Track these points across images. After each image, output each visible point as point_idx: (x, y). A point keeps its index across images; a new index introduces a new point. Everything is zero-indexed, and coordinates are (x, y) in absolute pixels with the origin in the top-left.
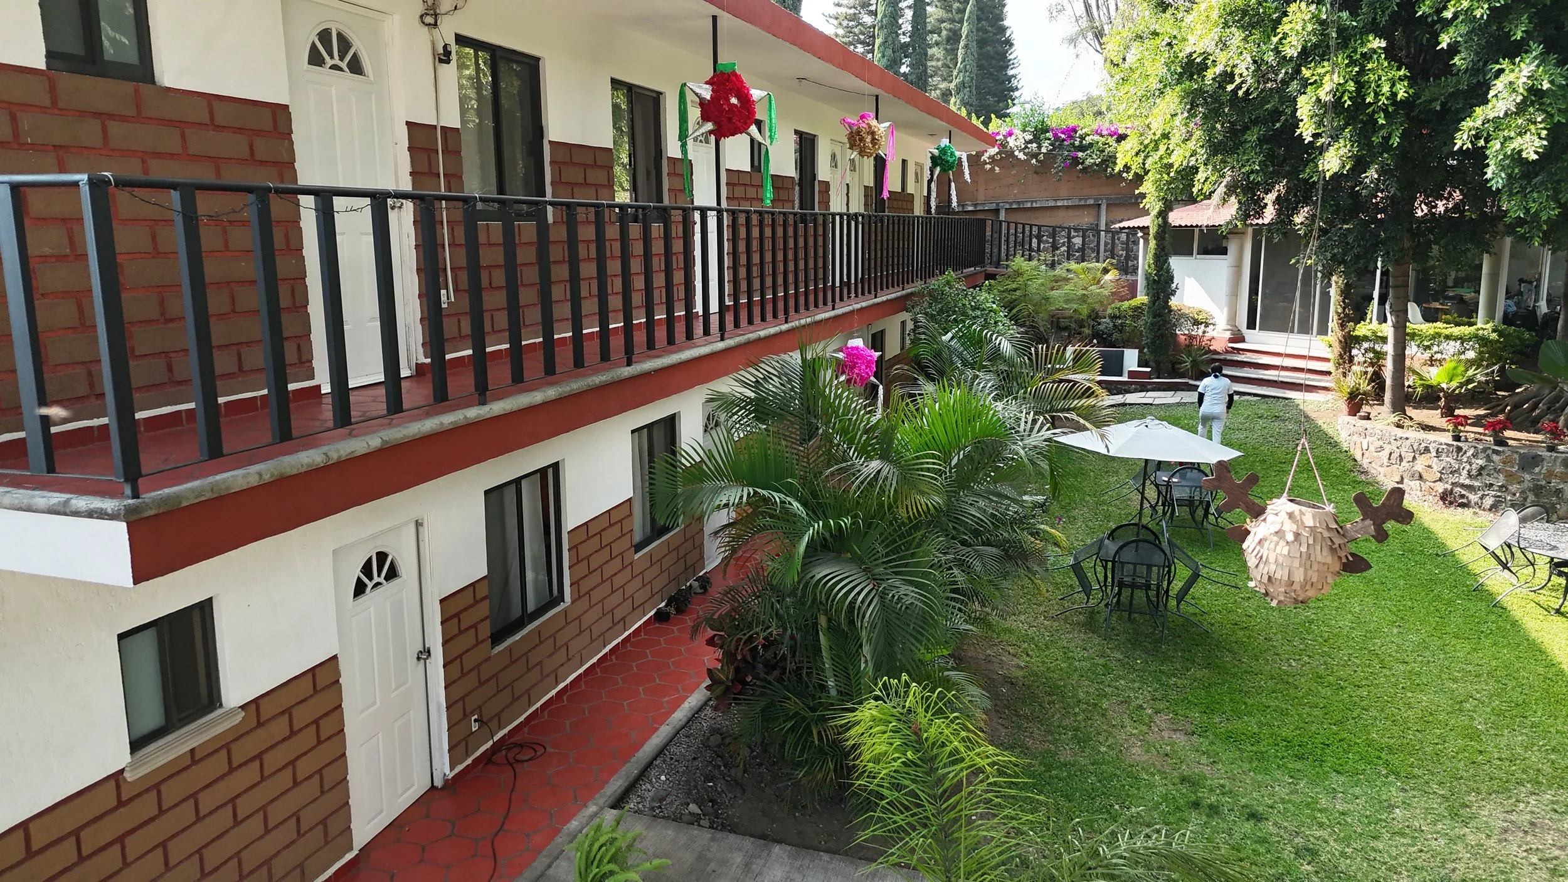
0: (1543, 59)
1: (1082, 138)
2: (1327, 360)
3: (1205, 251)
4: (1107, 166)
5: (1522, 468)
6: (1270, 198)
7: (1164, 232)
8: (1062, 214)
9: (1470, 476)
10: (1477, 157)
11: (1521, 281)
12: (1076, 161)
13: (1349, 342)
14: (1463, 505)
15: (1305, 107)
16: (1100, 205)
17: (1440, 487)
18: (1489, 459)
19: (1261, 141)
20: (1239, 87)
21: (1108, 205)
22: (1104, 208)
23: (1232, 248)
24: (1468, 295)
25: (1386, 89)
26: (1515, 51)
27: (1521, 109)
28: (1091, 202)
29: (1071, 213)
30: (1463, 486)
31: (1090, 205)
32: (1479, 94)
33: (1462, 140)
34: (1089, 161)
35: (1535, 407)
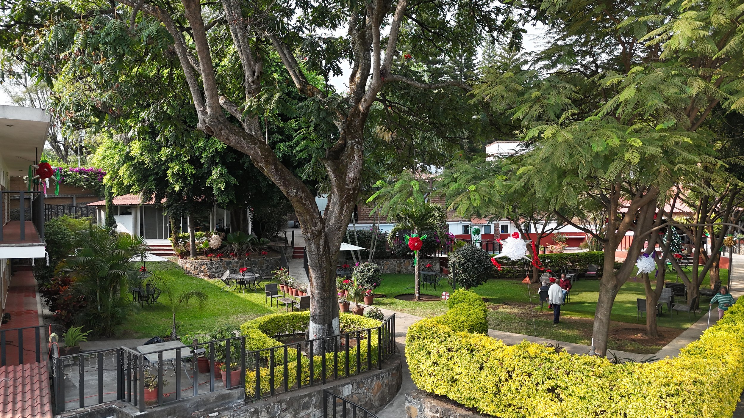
0: (222, 167)
1: (66, 172)
2: (171, 246)
3: (122, 213)
4: (76, 183)
5: (227, 265)
6: (153, 196)
7: (111, 207)
8: (57, 200)
9: (215, 269)
10: (211, 188)
11: (219, 220)
12: (63, 181)
13: (177, 239)
14: (214, 277)
15: (169, 173)
16: (72, 197)
17: (208, 274)
18: (219, 264)
19: (154, 180)
20: (148, 166)
21: (76, 198)
22: (74, 198)
23: (133, 213)
24: (207, 224)
25: (190, 171)
26: (216, 165)
27: (219, 178)
28: (69, 196)
29: (61, 200)
30: (214, 272)
31: (69, 198)
32: (210, 173)
33: (207, 184)
34: (69, 181)
35: (227, 252)
